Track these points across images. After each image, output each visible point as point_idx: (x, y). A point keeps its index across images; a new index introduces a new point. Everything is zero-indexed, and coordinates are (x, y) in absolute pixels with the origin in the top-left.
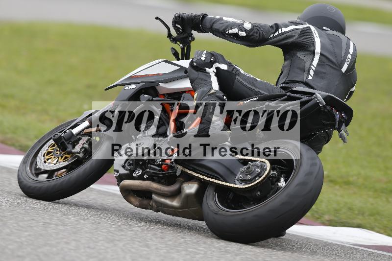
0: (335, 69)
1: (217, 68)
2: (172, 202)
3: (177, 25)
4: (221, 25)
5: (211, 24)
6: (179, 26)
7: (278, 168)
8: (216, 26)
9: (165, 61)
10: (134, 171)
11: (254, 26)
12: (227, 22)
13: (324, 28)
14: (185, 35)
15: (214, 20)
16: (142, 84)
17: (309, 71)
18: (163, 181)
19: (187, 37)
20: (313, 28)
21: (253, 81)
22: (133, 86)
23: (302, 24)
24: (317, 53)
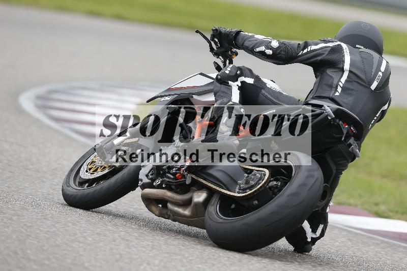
0: (365, 86)
1: (243, 83)
2: (185, 210)
4: (251, 43)
5: (243, 41)
6: (217, 41)
8: (247, 44)
10: (155, 180)
11: (281, 44)
12: (257, 39)
13: (357, 46)
15: (246, 37)
16: (176, 96)
17: (337, 88)
18: (179, 190)
19: (227, 51)
20: (344, 46)
22: (169, 98)
23: (333, 42)
24: (347, 70)
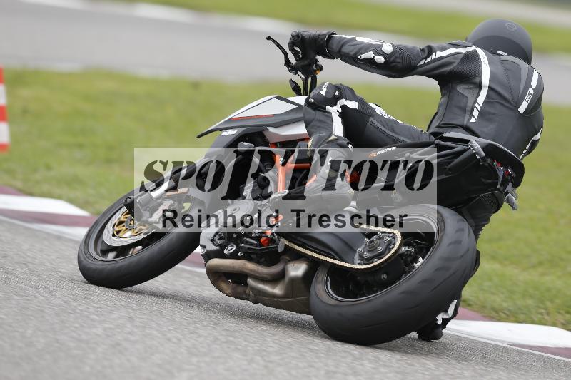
0: (511, 108)
1: (344, 107)
2: (274, 288)
3: (296, 48)
4: (352, 47)
5: (340, 46)
6: (298, 50)
7: (416, 242)
8: (346, 49)
9: (278, 98)
10: (226, 246)
11: (396, 48)
12: (361, 43)
13: (499, 52)
14: (306, 62)
15: (344, 41)
17: (472, 110)
18: (263, 260)
19: (310, 65)
20: (481, 52)
21: (392, 125)
22: (233, 132)
23: (466, 47)
24: (485, 87)
